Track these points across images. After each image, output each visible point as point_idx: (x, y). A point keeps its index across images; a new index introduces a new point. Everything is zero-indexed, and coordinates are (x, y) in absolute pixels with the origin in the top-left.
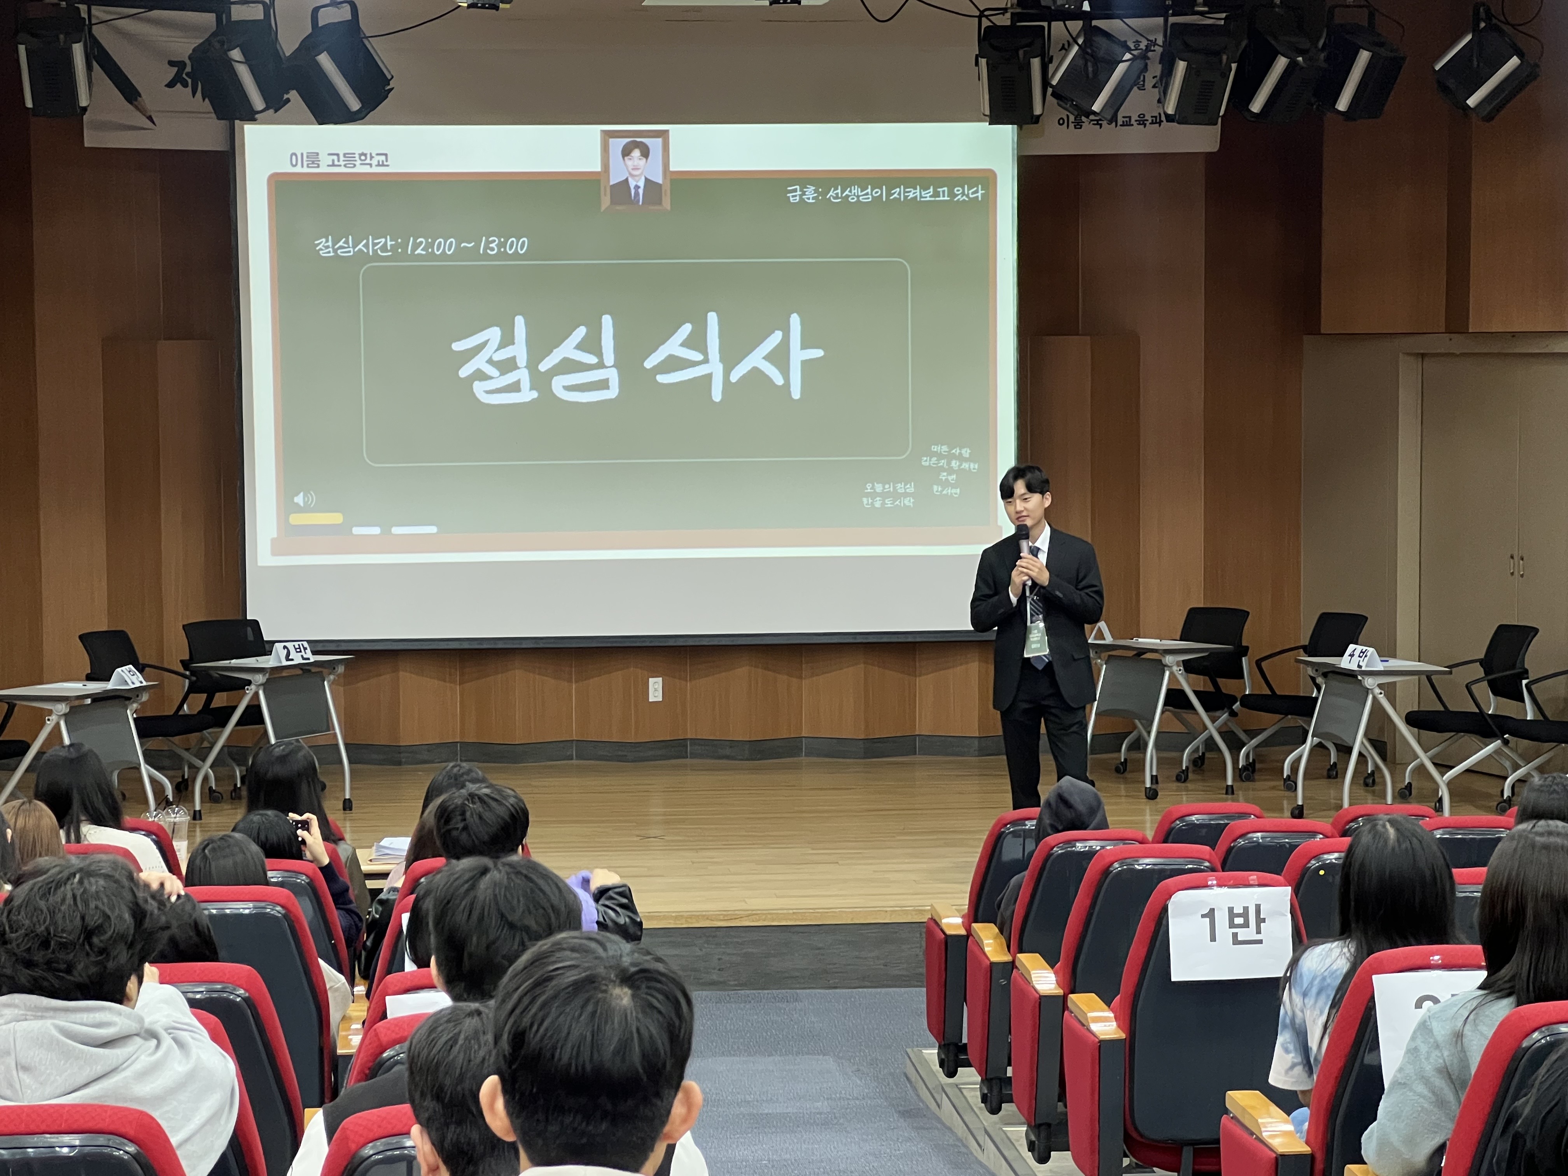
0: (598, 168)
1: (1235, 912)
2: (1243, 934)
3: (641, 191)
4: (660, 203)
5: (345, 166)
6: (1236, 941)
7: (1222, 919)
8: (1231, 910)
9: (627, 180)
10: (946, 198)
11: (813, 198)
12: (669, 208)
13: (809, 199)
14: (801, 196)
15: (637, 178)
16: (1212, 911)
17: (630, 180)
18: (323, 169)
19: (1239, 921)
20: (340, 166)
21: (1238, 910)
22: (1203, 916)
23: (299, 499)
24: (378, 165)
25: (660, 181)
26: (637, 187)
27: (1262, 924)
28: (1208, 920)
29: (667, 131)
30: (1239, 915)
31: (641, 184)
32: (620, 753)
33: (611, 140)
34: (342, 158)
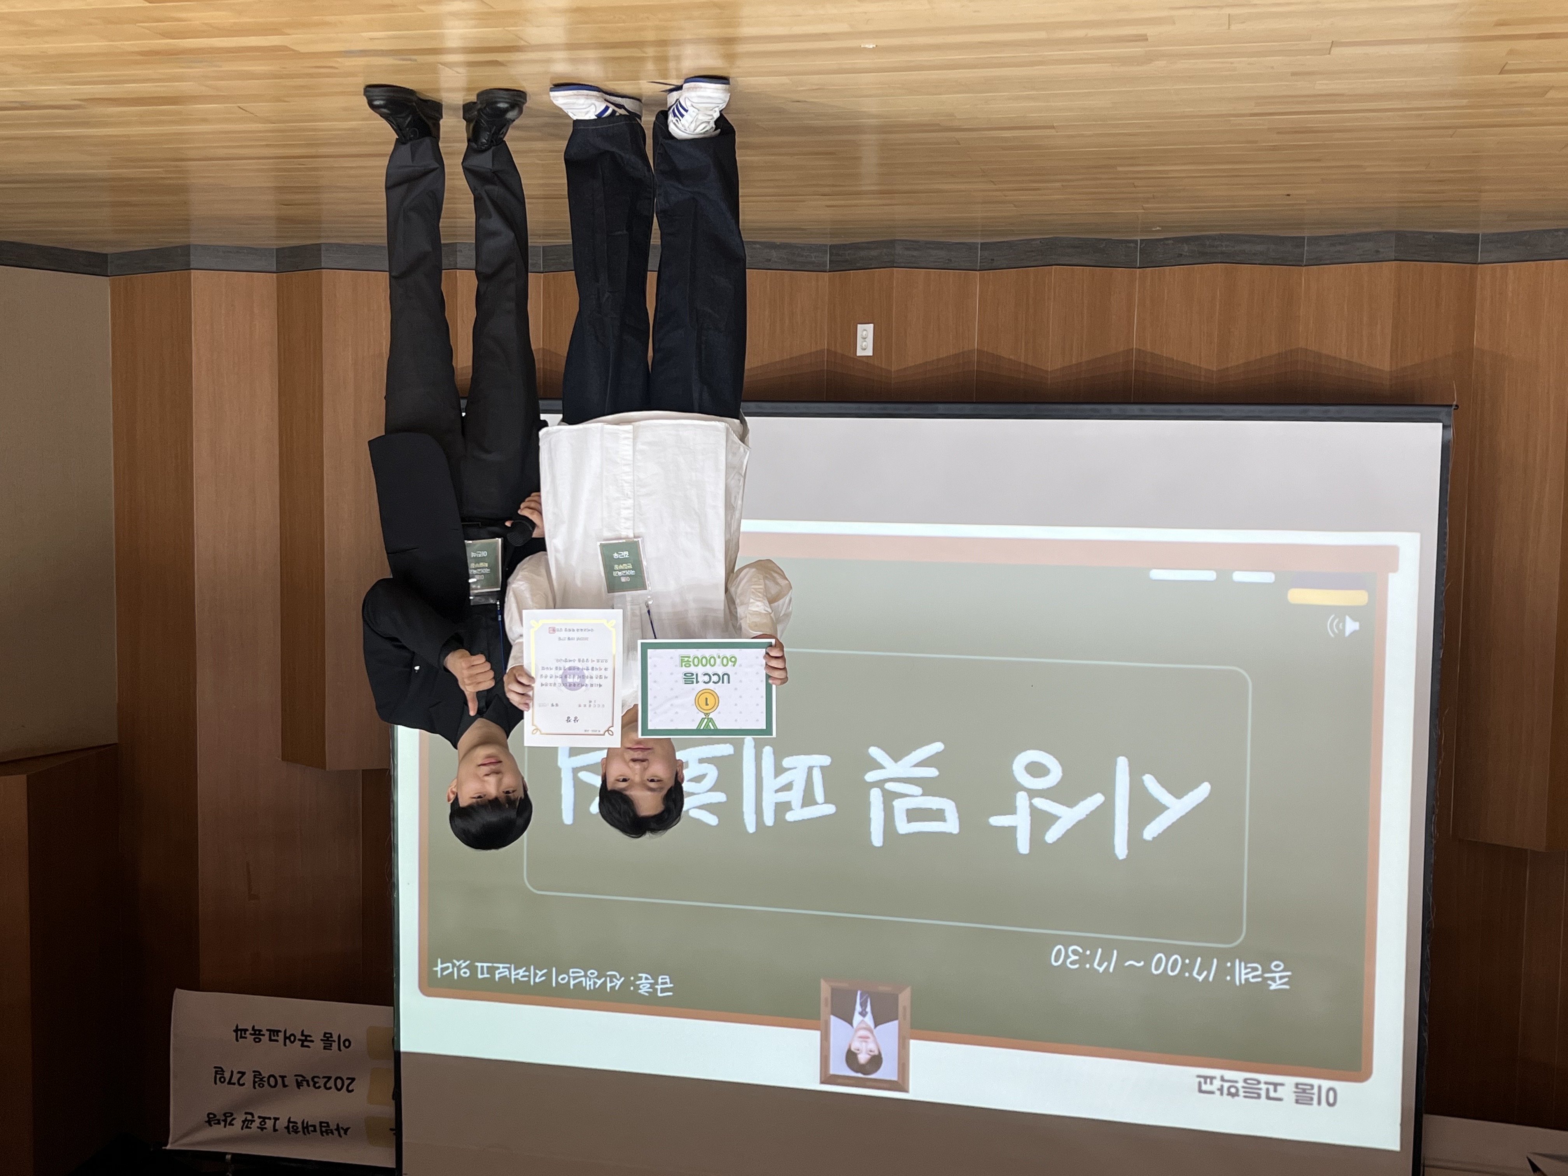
0: (914, 1044)
3: (858, 1008)
4: (834, 991)
5: (1259, 1082)
9: (876, 1026)
10: (479, 965)
11: (641, 979)
12: (823, 983)
13: (647, 979)
14: (656, 983)
15: (864, 1026)
17: (872, 1025)
18: (1290, 1081)
20: (1266, 1083)
23: (1351, 626)
24: (1212, 1078)
25: (832, 1017)
26: (863, 1014)
29: (822, 1082)
31: (857, 1018)
32: (915, 253)
33: (895, 1078)
34: (1263, 1093)
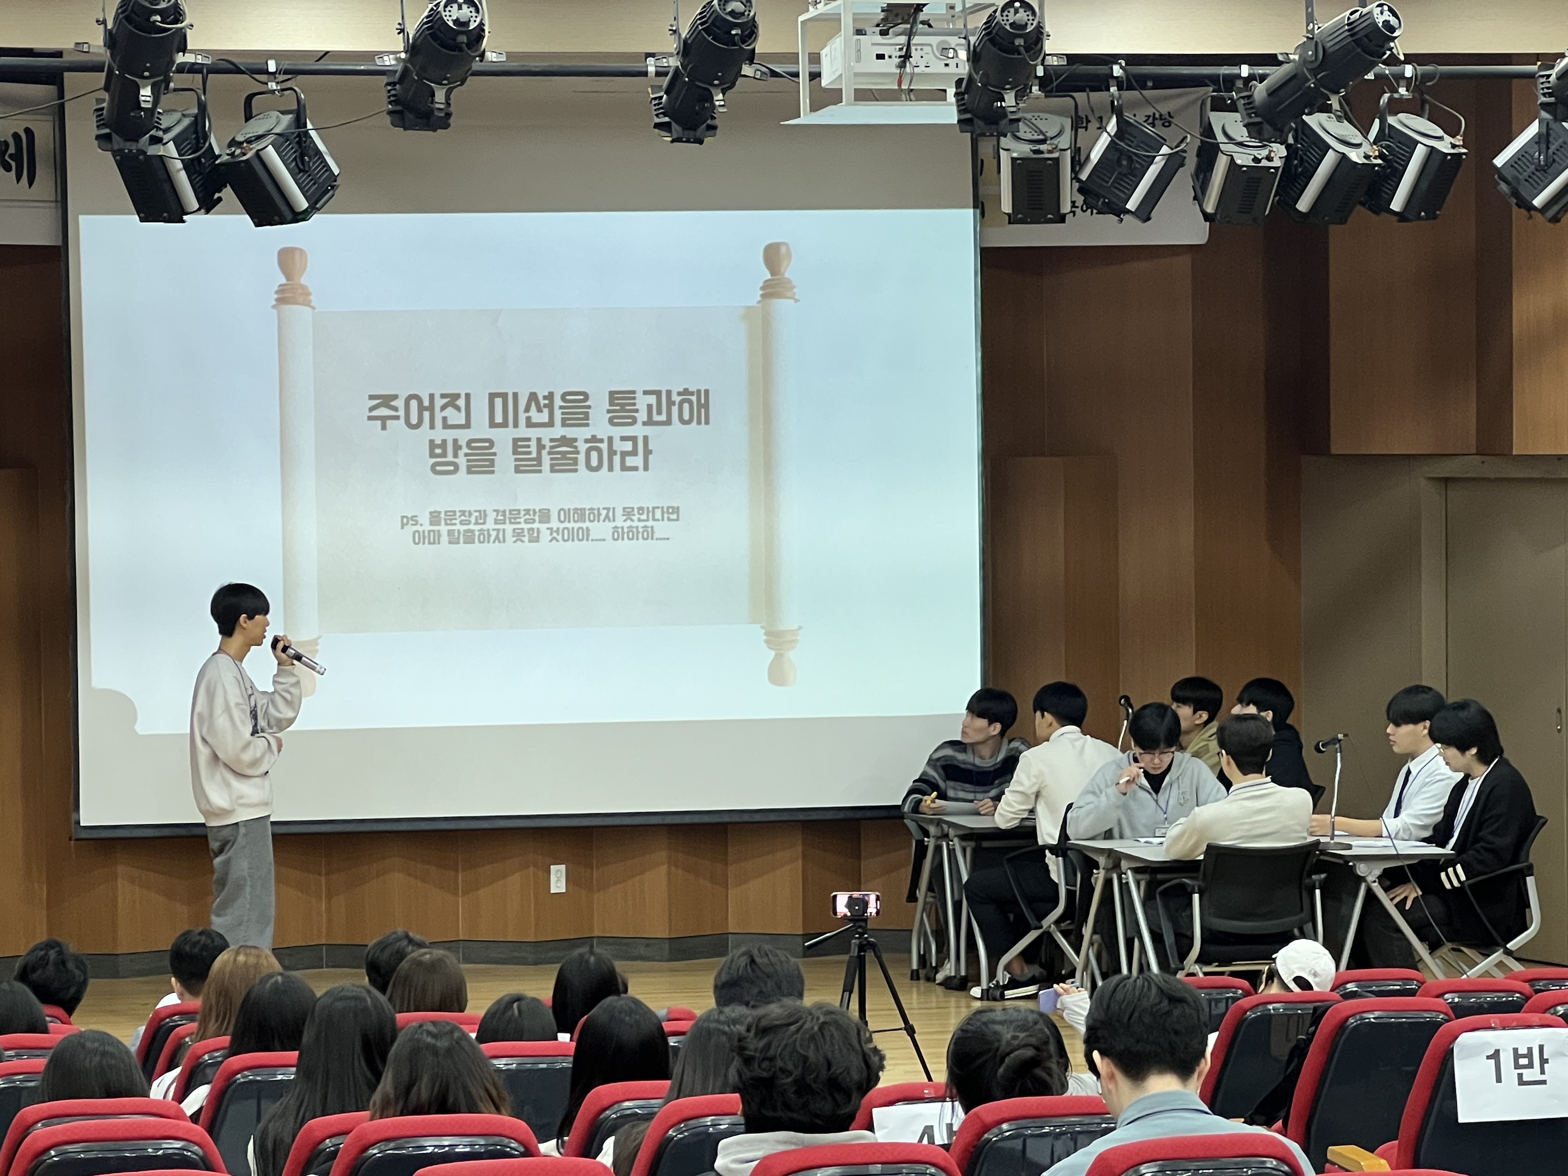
1: (1520, 1052)
2: (1528, 1074)
6: (1521, 1082)
7: (1506, 1059)
8: (1515, 1050)
16: (1497, 1052)
19: (1523, 1061)
21: (1523, 1051)
22: (1488, 1057)
27: (1546, 1065)
28: (1493, 1061)
30: (1523, 1056)
32: (515, 954)
